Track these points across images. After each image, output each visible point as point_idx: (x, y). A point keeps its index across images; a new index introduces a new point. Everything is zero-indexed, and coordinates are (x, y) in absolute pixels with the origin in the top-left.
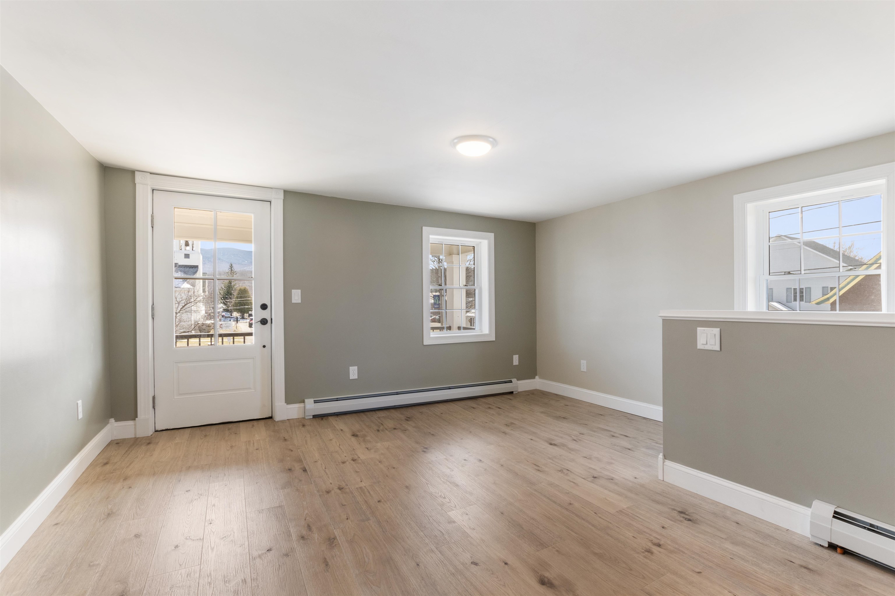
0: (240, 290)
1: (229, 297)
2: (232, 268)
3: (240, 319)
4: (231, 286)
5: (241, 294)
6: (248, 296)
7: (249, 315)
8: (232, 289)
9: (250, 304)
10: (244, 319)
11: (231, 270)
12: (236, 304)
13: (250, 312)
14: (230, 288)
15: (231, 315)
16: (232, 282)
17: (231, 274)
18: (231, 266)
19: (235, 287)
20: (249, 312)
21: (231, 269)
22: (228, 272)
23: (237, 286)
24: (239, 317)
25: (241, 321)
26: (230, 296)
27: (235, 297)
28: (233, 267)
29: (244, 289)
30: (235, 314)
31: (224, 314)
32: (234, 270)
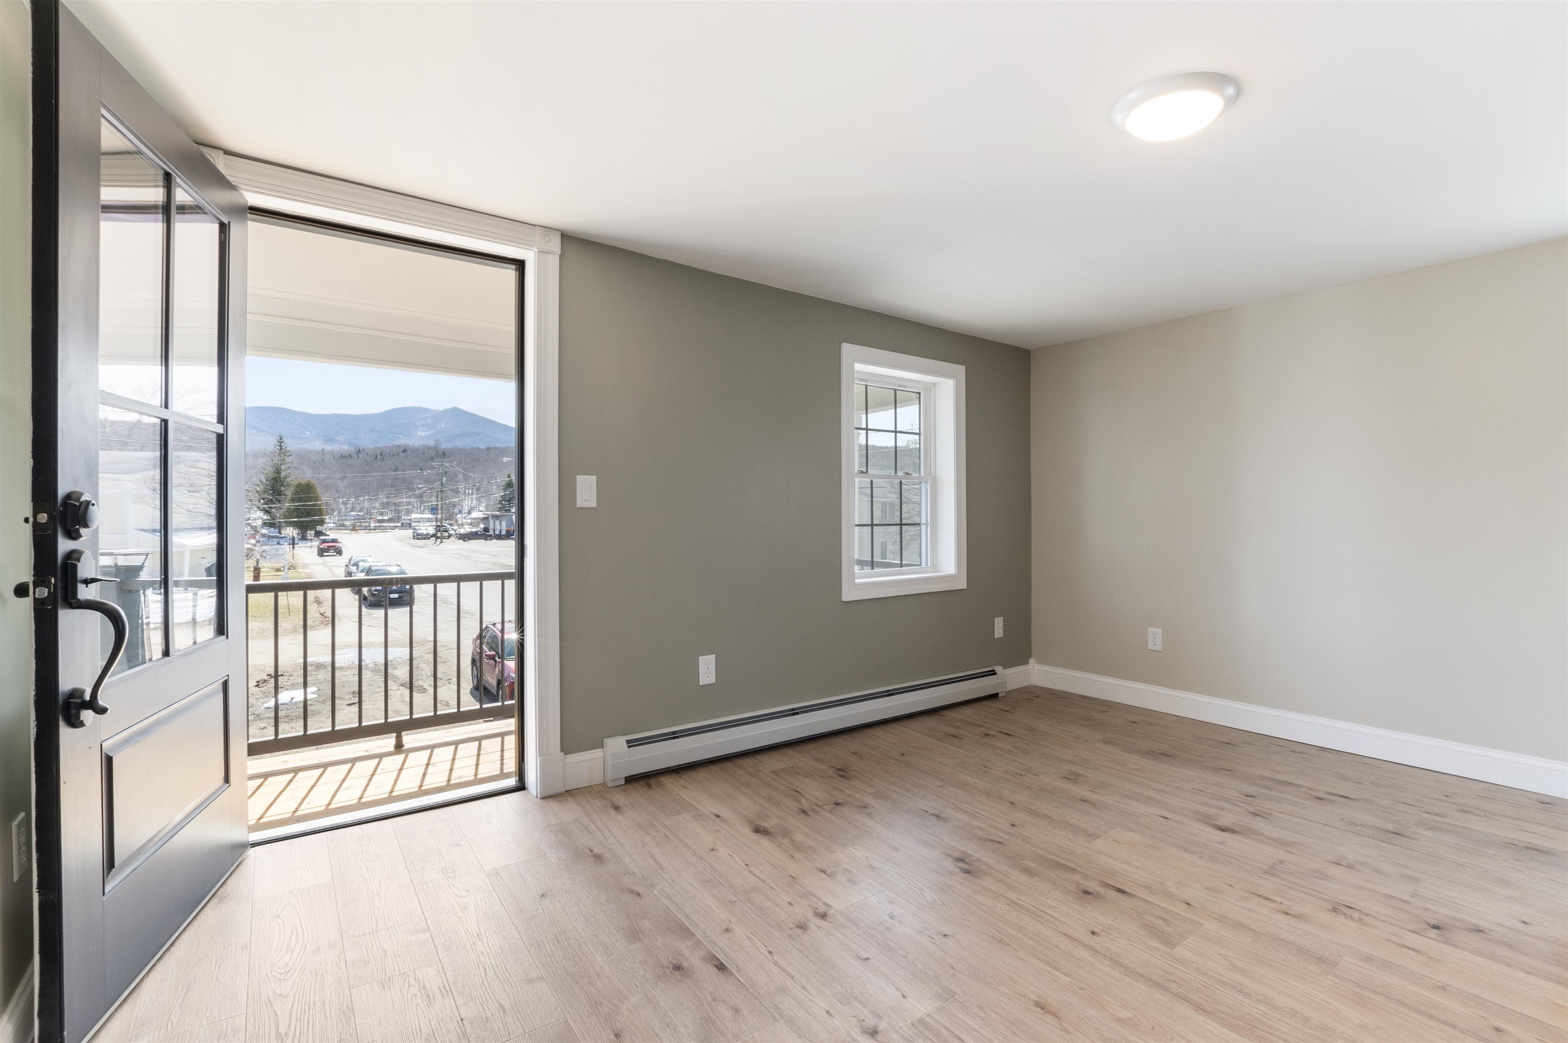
0: (299, 486)
1: (276, 499)
2: (282, 444)
3: (299, 539)
4: (280, 477)
5: (301, 493)
6: (314, 497)
7: (315, 534)
8: (282, 484)
9: (318, 513)
10: (306, 540)
11: (279, 448)
12: (290, 513)
13: (319, 528)
14: (277, 482)
15: (280, 533)
16: (282, 471)
17: (279, 455)
18: (281, 441)
19: (288, 480)
20: (316, 528)
21: (280, 446)
22: (273, 451)
23: (292, 477)
24: (296, 536)
25: (301, 544)
26: (278, 497)
27: (289, 497)
28: (283, 442)
29: (307, 484)
30: (290, 532)
31: (264, 531)
32: (286, 448)
